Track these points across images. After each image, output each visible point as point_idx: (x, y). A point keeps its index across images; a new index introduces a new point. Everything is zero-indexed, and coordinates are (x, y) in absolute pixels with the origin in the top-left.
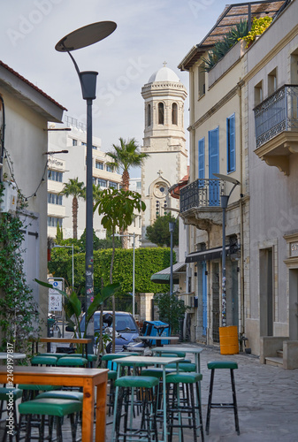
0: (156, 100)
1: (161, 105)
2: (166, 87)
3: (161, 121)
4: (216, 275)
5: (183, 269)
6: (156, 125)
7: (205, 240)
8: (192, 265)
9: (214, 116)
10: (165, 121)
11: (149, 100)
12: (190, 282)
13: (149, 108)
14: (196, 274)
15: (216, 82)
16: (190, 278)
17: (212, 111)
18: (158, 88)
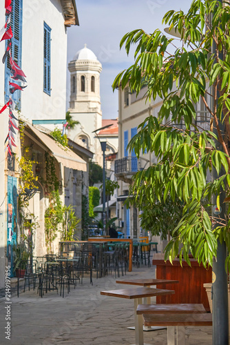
0: (79, 74)
1: (83, 78)
2: (87, 64)
3: (83, 89)
4: (135, 210)
5: (114, 205)
6: (79, 92)
7: (128, 188)
8: (120, 203)
9: (134, 120)
10: (86, 89)
11: (74, 73)
12: (118, 212)
13: (74, 79)
14: (122, 208)
15: (136, 101)
16: (118, 210)
17: (133, 117)
18: (81, 65)
